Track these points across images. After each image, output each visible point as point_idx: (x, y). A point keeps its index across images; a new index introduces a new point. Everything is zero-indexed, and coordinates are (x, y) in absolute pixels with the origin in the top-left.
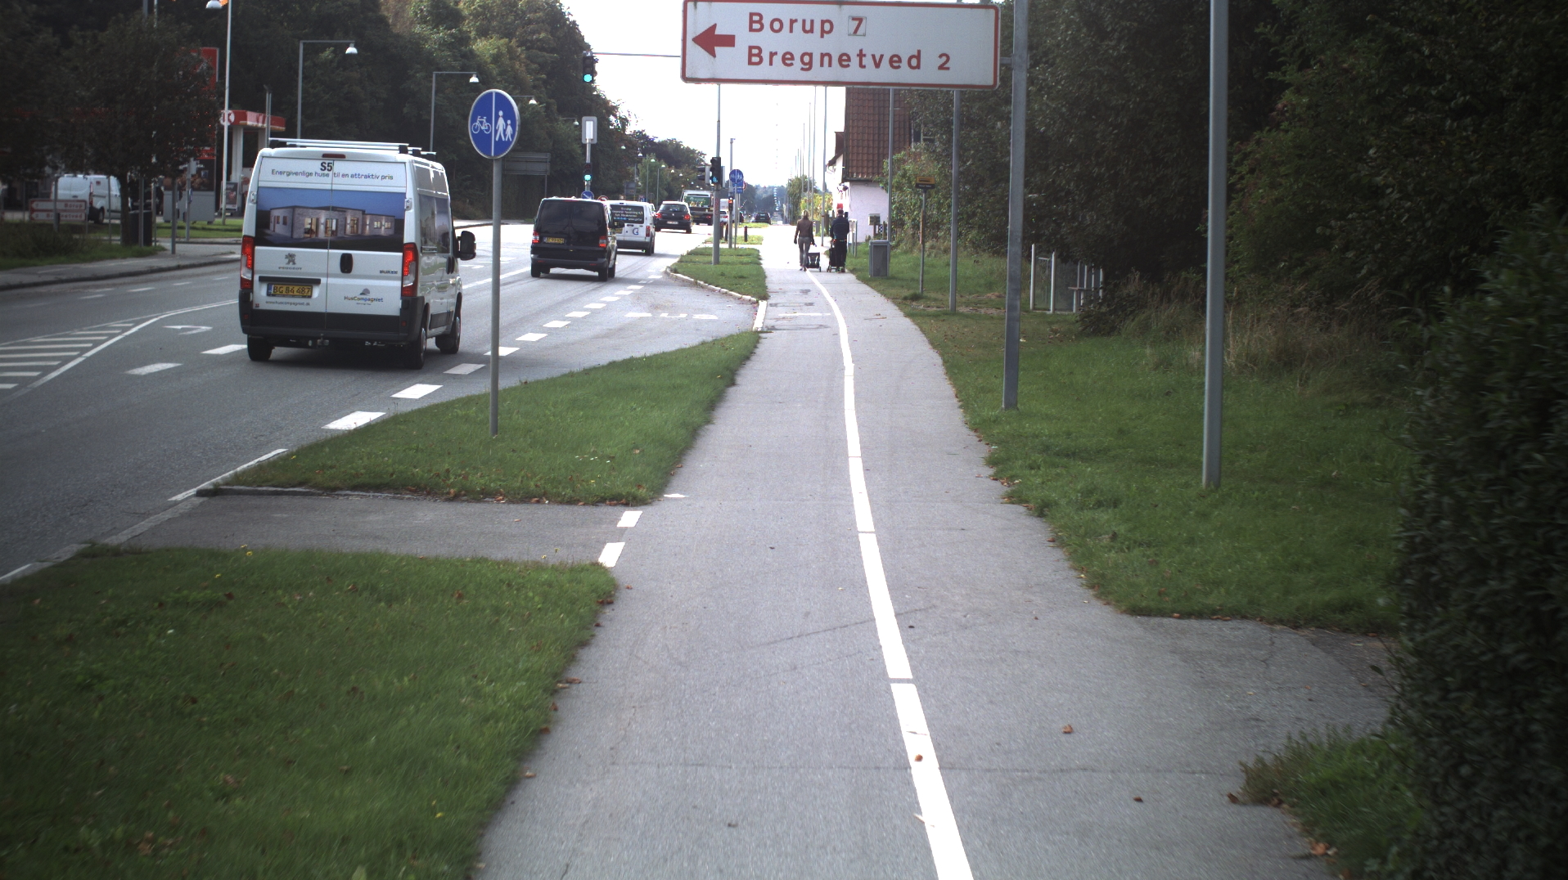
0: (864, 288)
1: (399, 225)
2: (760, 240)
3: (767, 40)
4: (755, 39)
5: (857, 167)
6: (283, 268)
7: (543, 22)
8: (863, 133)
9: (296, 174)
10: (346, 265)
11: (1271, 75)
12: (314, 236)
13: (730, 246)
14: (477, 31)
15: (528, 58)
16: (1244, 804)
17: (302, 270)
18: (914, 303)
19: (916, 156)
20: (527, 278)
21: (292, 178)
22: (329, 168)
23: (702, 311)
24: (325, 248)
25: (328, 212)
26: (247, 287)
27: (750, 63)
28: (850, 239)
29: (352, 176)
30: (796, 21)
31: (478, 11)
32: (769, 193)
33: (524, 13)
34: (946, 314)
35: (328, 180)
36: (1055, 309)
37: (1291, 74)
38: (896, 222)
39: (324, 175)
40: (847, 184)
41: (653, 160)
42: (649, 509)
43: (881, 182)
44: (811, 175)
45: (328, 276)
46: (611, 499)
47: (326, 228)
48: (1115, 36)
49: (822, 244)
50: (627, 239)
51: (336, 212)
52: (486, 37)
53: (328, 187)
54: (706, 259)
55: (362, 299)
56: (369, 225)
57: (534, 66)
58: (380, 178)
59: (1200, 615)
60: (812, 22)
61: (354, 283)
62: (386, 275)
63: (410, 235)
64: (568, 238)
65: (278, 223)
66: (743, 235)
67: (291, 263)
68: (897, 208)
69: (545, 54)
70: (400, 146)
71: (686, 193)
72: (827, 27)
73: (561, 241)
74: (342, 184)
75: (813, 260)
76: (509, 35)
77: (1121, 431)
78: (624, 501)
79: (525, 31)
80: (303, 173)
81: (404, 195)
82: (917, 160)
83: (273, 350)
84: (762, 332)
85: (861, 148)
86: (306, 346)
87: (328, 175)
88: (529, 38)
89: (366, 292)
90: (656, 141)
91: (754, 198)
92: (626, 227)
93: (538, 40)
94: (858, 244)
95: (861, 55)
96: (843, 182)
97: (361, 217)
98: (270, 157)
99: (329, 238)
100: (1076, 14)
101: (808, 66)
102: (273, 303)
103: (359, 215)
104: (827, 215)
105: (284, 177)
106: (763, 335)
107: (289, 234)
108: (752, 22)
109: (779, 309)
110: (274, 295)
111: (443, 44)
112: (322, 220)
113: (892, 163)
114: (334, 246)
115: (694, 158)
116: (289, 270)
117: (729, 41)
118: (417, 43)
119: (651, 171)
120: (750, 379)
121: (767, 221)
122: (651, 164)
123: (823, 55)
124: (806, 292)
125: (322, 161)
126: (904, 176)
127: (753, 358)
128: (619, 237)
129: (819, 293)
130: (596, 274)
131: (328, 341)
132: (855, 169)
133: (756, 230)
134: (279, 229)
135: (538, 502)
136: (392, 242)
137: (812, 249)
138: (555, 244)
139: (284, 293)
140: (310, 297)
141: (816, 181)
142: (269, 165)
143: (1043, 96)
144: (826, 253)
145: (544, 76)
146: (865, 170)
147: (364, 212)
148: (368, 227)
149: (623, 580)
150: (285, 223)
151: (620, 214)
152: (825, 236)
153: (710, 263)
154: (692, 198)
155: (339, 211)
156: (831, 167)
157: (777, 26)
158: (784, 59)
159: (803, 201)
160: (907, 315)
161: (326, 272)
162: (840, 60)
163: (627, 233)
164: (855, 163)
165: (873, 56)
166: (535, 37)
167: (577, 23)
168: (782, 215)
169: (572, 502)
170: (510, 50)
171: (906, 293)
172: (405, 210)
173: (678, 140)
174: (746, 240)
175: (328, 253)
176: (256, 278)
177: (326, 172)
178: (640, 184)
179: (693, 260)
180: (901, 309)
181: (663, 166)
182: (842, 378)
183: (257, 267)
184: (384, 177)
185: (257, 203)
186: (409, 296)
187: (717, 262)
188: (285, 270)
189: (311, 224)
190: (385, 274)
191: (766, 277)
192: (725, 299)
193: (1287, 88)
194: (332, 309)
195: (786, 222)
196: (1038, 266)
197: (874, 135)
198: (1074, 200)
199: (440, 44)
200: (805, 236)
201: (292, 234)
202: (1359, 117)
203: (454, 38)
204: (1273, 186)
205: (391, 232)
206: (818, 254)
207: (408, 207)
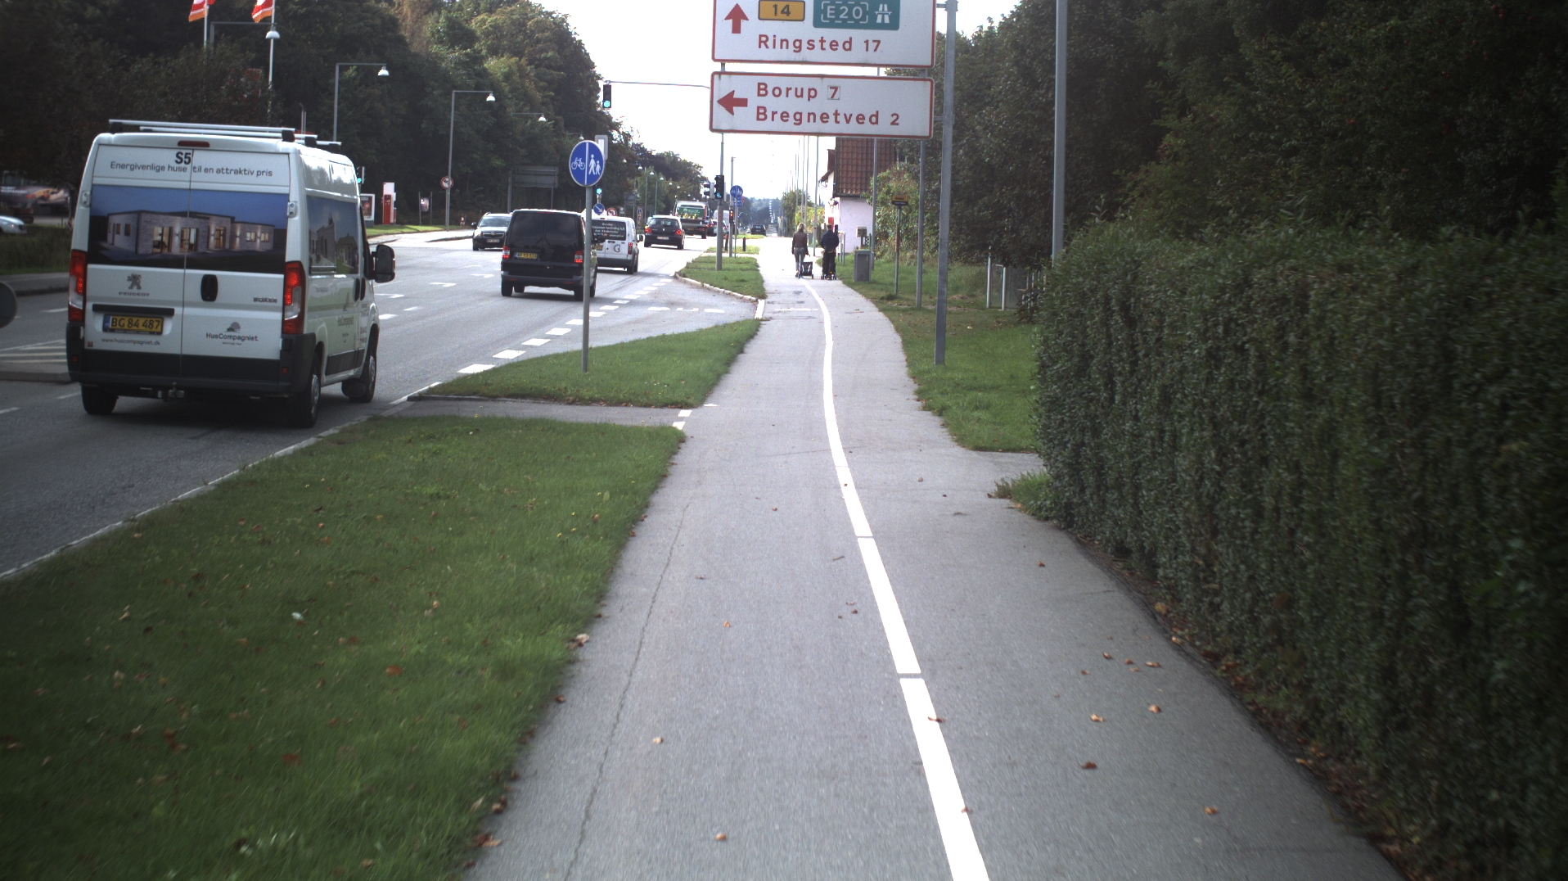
0: (849, 290)
1: (280, 236)
2: (757, 251)
3: (770, 103)
4: (762, 101)
5: (847, 184)
6: (125, 294)
7: (550, 41)
8: (852, 153)
9: (143, 167)
10: (209, 290)
11: (1155, 122)
12: (166, 251)
13: (731, 255)
14: (488, 49)
15: (536, 75)
16: (994, 498)
17: (150, 297)
18: (890, 303)
19: (900, 174)
20: (494, 296)
21: (138, 173)
22: (187, 160)
23: (711, 306)
24: (180, 266)
25: (184, 219)
26: (77, 319)
27: (758, 119)
28: (838, 250)
29: (219, 171)
30: (791, 89)
31: (489, 31)
32: (764, 206)
33: (532, 32)
34: (913, 309)
35: (185, 176)
36: (1005, 307)
37: (1171, 121)
38: (880, 236)
39: (180, 169)
40: (838, 199)
41: (652, 173)
42: (696, 410)
43: (868, 197)
44: (805, 190)
45: (183, 304)
46: (672, 405)
47: (182, 240)
48: (1045, 86)
49: (815, 254)
50: (608, 256)
51: (196, 220)
52: (497, 55)
53: (185, 185)
54: (710, 266)
55: (230, 337)
56: (240, 237)
57: (542, 84)
58: (255, 173)
59: (1014, 450)
60: (802, 89)
61: (216, 315)
62: (263, 304)
63: (295, 249)
64: (542, 254)
65: (118, 233)
66: (741, 245)
67: (135, 287)
68: (882, 222)
69: (552, 71)
70: (284, 133)
71: (680, 204)
72: (813, 93)
73: (534, 256)
74: (203, 182)
75: (806, 269)
76: (518, 53)
77: (1012, 377)
78: (679, 405)
79: (534, 50)
80: (152, 167)
81: (286, 197)
82: (900, 179)
83: (118, 400)
84: (762, 320)
85: (850, 167)
86: (155, 396)
87: (184, 170)
88: (538, 56)
89: (234, 327)
90: (654, 153)
91: (749, 210)
92: (606, 244)
93: (546, 58)
94: (846, 254)
95: (836, 114)
96: (834, 197)
97: (229, 227)
98: (109, 145)
99: (186, 253)
100: (1015, 68)
101: (799, 122)
102: (112, 341)
103: (227, 224)
104: (819, 228)
105: (126, 172)
106: (763, 322)
107: (133, 249)
108: (759, 89)
109: (776, 305)
110: (112, 331)
111: (459, 63)
112: (177, 230)
113: (876, 181)
114: (193, 264)
115: (690, 171)
116: (132, 297)
117: (743, 103)
118: (434, 62)
119: (649, 184)
120: (754, 349)
121: (763, 232)
122: (649, 177)
123: (809, 114)
124: (798, 293)
125: (177, 151)
126: (888, 193)
127: (756, 337)
128: (600, 254)
129: (809, 294)
130: (572, 293)
131: (182, 392)
132: (844, 186)
133: (754, 242)
134: (120, 241)
135: (626, 406)
136: (271, 260)
137: (807, 259)
138: (527, 259)
139: (126, 327)
140: (160, 333)
141: (810, 194)
142: (107, 155)
143: (987, 134)
144: (818, 262)
145: (552, 94)
146: (854, 186)
147: (233, 220)
148: (238, 240)
149: (688, 433)
150: (127, 233)
151: (601, 230)
152: (817, 246)
153: (712, 269)
154: (685, 210)
155: (199, 218)
156: (824, 183)
157: (777, 92)
158: (782, 117)
159: (797, 215)
160: (881, 310)
161: (181, 299)
162: (822, 118)
163: (608, 250)
164: (844, 180)
165: (845, 115)
166: (543, 55)
167: (583, 42)
168: (777, 228)
169: (647, 405)
170: (520, 69)
171: (883, 294)
172: (287, 218)
173: (675, 153)
174: (744, 249)
175: (184, 274)
176: (89, 306)
177: (183, 165)
178: (638, 196)
179: (698, 266)
180: (877, 306)
181: (662, 179)
182: (823, 350)
183: (89, 293)
184: (259, 173)
185: (91, 205)
186: (292, 331)
187: (720, 268)
188: (127, 296)
189: (162, 235)
190: (261, 302)
191: (763, 281)
192: (730, 298)
193: (1168, 133)
194: (190, 350)
195: (780, 234)
196: (994, 273)
197: (862, 154)
198: (1014, 216)
199: (455, 63)
200: (800, 248)
201: (136, 249)
202: (1221, 154)
203: (468, 57)
204: (1156, 206)
205: (269, 246)
206: (811, 263)
207: (291, 213)
